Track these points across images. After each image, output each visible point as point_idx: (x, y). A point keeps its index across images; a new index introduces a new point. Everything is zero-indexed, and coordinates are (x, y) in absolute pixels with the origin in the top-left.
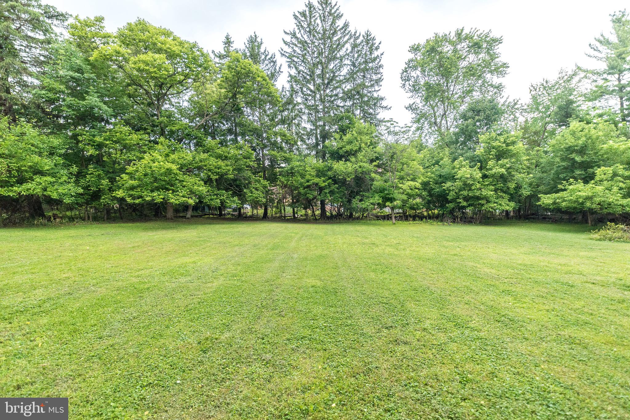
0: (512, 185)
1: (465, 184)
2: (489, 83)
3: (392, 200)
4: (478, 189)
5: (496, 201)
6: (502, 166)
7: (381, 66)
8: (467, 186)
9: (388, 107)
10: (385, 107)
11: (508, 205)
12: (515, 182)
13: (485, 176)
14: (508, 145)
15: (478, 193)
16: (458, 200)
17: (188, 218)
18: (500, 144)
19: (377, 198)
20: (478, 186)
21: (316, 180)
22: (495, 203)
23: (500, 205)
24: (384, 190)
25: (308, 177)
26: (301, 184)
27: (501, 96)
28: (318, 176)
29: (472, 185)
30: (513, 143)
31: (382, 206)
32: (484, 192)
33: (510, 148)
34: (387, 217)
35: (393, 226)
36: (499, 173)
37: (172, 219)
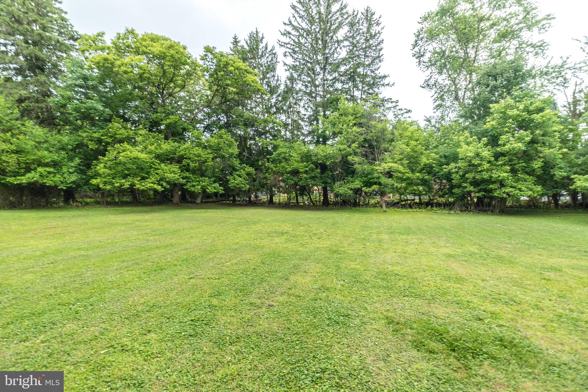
0: (537, 164)
1: (471, 165)
2: (529, 43)
5: (514, 184)
6: (520, 140)
7: (382, 41)
8: (472, 167)
9: (391, 83)
10: (388, 85)
11: (531, 190)
12: (542, 160)
13: (497, 156)
14: (529, 112)
15: (486, 176)
17: (198, 204)
18: (518, 112)
20: (486, 166)
22: (511, 187)
23: (520, 190)
27: (545, 57)
29: (479, 165)
32: (495, 175)
33: (533, 116)
36: (514, 149)
37: (177, 204)
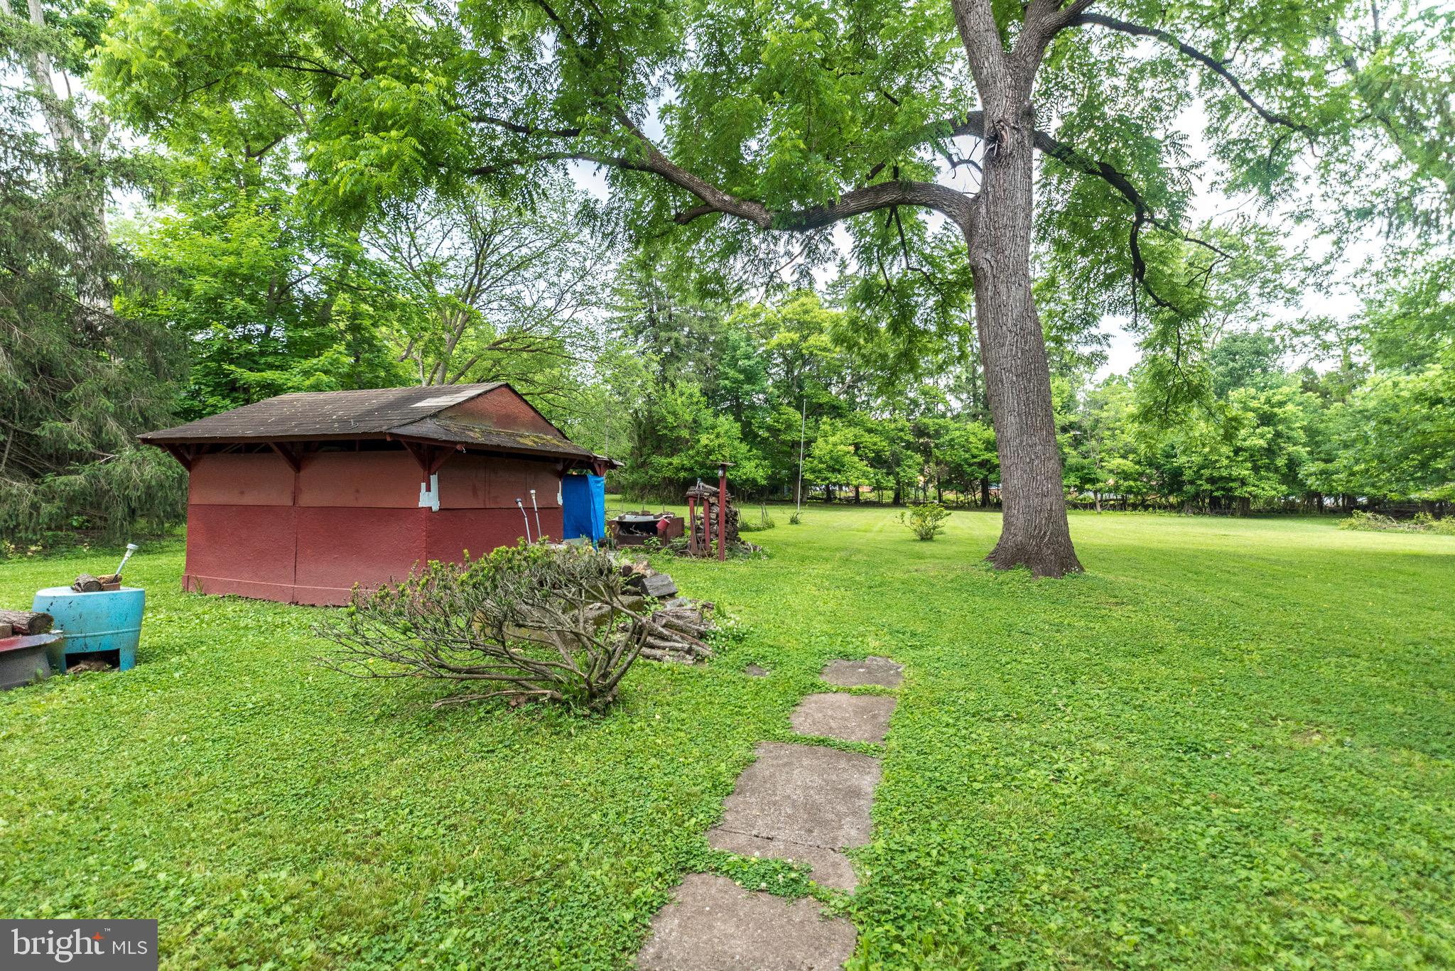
0: (1281, 462)
1: (1207, 460)
3: (1094, 481)
4: (1226, 467)
5: (1257, 483)
6: (1262, 436)
8: (1208, 463)
11: (1275, 489)
12: (1286, 457)
13: (1237, 451)
14: (1272, 406)
15: (1225, 473)
16: (1199, 482)
18: (1260, 405)
19: (1073, 478)
20: (1225, 462)
21: (987, 456)
22: (1254, 486)
23: (1263, 489)
24: (1083, 468)
25: (975, 451)
26: (966, 460)
28: (986, 449)
29: (1217, 461)
30: (1281, 404)
31: (1081, 490)
32: (1235, 472)
33: (1276, 410)
34: (1092, 506)
35: (1098, 517)
36: (1255, 445)
